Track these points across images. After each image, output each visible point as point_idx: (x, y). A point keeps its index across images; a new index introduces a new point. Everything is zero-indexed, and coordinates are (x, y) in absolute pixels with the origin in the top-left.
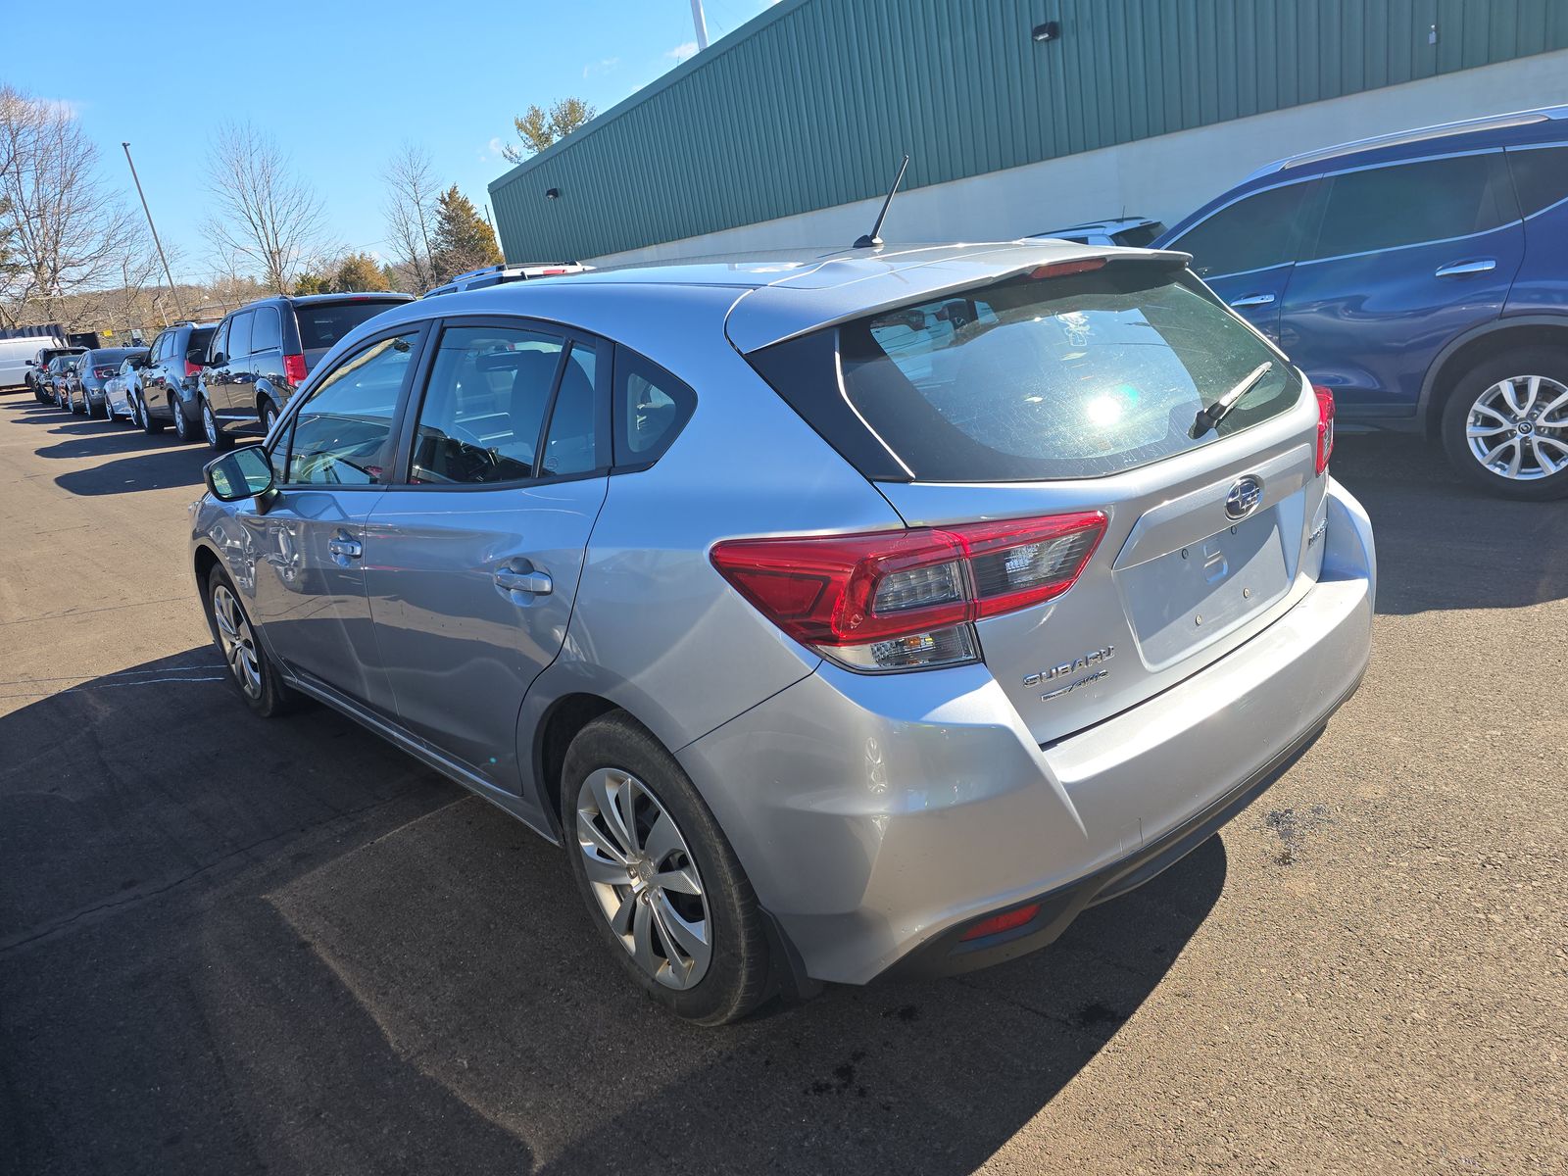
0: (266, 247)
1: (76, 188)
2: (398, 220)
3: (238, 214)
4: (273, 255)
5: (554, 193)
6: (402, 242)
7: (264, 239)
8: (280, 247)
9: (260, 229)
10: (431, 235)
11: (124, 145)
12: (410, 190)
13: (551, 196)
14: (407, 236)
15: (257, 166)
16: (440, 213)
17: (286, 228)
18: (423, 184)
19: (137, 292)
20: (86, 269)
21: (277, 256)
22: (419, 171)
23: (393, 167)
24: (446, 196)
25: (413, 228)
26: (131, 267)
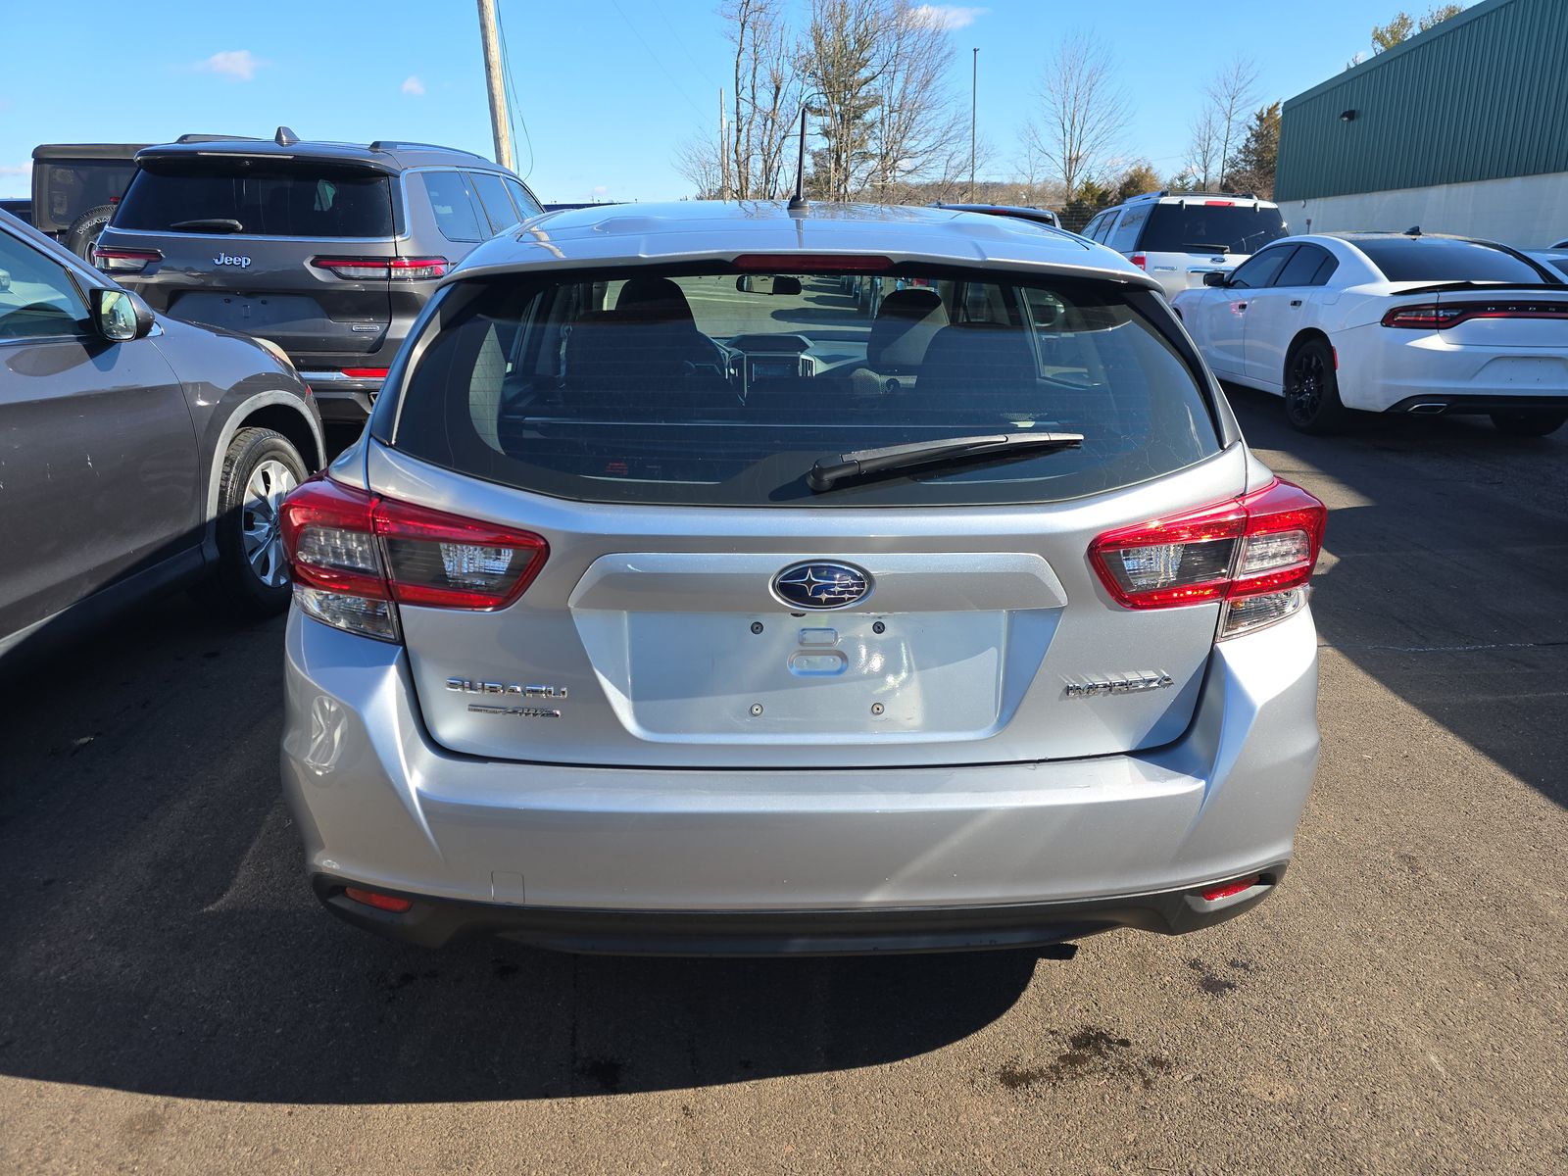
0: (1068, 154)
1: (931, 87)
2: (1202, 135)
3: (1056, 120)
4: (1072, 161)
5: (1351, 115)
6: (1199, 158)
7: (1068, 146)
8: (1080, 154)
9: (1068, 135)
10: (1232, 153)
11: (975, 50)
12: (1226, 103)
13: (1346, 119)
14: (1205, 153)
15: (1085, 73)
16: (1250, 128)
17: (1092, 136)
18: (1243, 97)
19: (952, 185)
20: (918, 161)
21: (1074, 163)
22: (1242, 85)
23: (1218, 79)
24: (1265, 111)
25: (1215, 144)
26: (953, 163)
